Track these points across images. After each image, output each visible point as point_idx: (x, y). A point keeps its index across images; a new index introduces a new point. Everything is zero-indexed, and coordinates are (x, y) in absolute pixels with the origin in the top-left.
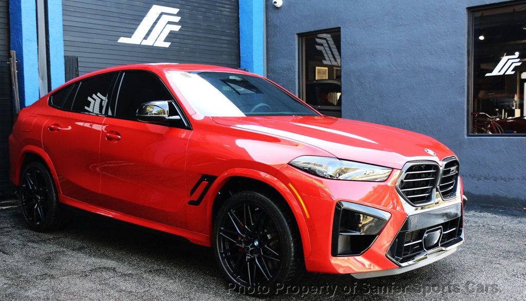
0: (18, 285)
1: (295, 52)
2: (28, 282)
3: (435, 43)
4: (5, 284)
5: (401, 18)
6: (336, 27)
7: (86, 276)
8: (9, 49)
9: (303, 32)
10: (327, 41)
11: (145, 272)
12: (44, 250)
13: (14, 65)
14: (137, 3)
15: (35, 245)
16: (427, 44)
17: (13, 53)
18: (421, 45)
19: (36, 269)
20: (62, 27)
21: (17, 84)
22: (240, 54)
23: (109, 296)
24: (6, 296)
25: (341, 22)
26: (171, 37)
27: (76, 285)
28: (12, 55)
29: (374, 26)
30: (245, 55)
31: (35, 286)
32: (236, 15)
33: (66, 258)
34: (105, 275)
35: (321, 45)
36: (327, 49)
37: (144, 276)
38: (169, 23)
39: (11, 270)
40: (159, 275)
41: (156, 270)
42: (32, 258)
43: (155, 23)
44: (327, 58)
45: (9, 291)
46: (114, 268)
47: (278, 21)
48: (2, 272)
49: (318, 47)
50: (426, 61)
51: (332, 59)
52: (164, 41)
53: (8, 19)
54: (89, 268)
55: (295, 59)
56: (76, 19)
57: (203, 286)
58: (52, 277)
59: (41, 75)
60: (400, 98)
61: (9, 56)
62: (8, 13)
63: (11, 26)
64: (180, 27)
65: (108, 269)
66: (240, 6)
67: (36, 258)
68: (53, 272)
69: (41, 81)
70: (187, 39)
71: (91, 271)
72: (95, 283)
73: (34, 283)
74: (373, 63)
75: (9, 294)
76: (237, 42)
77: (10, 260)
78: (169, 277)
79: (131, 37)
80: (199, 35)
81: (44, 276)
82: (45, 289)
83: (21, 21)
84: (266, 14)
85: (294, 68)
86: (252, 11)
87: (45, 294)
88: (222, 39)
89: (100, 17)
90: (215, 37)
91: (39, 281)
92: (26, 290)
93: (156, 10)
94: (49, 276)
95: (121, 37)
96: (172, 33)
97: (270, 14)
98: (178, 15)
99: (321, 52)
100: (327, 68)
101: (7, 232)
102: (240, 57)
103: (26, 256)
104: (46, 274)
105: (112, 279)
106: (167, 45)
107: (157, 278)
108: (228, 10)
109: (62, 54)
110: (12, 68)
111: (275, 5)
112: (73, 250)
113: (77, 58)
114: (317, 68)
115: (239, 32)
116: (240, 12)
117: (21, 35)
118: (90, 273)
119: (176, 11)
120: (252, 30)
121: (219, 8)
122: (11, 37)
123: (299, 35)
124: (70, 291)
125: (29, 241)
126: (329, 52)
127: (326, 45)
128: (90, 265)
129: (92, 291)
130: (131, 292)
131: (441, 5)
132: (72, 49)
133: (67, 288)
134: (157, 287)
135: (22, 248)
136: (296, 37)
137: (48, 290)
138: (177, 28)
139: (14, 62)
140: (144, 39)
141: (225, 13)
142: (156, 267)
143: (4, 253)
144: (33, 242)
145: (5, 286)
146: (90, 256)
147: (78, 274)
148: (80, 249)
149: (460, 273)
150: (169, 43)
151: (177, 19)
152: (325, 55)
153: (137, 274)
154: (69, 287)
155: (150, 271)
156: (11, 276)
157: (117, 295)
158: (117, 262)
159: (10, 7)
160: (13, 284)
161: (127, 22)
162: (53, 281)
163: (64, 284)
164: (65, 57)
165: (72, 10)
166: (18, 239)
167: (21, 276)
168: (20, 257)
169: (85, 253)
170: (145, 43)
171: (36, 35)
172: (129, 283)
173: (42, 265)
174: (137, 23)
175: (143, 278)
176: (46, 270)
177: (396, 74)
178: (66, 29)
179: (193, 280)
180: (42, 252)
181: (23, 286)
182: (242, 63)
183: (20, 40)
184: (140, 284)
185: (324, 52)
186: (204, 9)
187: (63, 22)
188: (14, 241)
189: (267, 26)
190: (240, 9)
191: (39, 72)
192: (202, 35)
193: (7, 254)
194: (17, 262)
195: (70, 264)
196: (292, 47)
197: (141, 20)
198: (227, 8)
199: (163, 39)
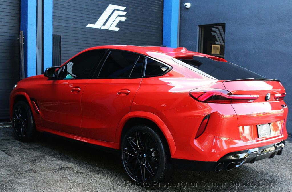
0: (15, 176)
1: (197, 37)
2: (21, 174)
3: (283, 37)
4: (8, 175)
5: (263, 19)
6: (223, 22)
7: (55, 172)
8: (19, 29)
9: (203, 24)
10: (219, 29)
11: (90, 172)
12: (32, 155)
13: (22, 40)
14: (100, 3)
15: (28, 151)
16: (278, 36)
17: (22, 32)
18: (274, 37)
19: (27, 167)
20: (52, 16)
21: (23, 51)
22: (162, 36)
23: (67, 185)
24: (7, 182)
25: (226, 20)
26: (120, 24)
27: (48, 177)
28: (21, 33)
29: (246, 23)
30: (166, 37)
31: (25, 177)
32: (161, 11)
33: (44, 160)
34: (67, 172)
35: (215, 32)
36: (219, 34)
37: (90, 174)
38: (119, 16)
39: (12, 166)
40: (98, 174)
41: (97, 171)
42: (25, 159)
43: (110, 16)
44: (218, 40)
45: (9, 179)
46: (73, 168)
47: (187, 17)
48: (6, 167)
49: (213, 33)
50: (277, 47)
51: (222, 41)
53: (20, 11)
54: (57, 167)
55: (196, 41)
56: (61, 12)
57: (123, 182)
58: (35, 172)
59: (38, 46)
60: (260, 69)
61: (19, 34)
62: (20, 7)
63: (21, 15)
64: (126, 18)
65: (68, 168)
66: (164, 7)
67: (27, 159)
68: (36, 169)
69: (38, 49)
70: (130, 26)
71: (59, 169)
72: (60, 177)
73: (24, 175)
74: (244, 46)
75: (9, 181)
76: (161, 28)
77: (12, 160)
78: (104, 175)
79: (94, 24)
80: (137, 24)
81: (31, 171)
82: (30, 179)
83: (27, 13)
84: (180, 12)
85: (195, 47)
86: (171, 10)
87: (30, 182)
88: (152, 27)
89: (76, 11)
90: (147, 25)
91: (27, 174)
92: (19, 179)
93: (111, 7)
94: (34, 171)
95: (88, 23)
96: (120, 22)
97: (183, 12)
98: (125, 11)
99: (214, 36)
100: (219, 46)
101: (12, 142)
102: (162, 38)
103: (21, 158)
104: (32, 170)
105: (70, 175)
106: (117, 29)
107: (97, 176)
108: (156, 8)
109: (51, 33)
110: (21, 42)
111: (187, 6)
112: (50, 155)
113: (61, 36)
114: (213, 45)
115: (163, 22)
116: (164, 10)
117: (27, 21)
118: (58, 170)
119: (123, 8)
120: (171, 21)
121: (151, 7)
122: (21, 22)
123: (200, 26)
124: (44, 181)
125: (24, 148)
126: (220, 37)
127: (218, 32)
128: (59, 165)
129: (57, 182)
130: (80, 183)
131: (287, 13)
132: (58, 30)
133: (43, 179)
134: (96, 181)
135: (20, 153)
136: (198, 27)
137: (32, 180)
138: (124, 19)
139: (22, 37)
141: (155, 10)
142: (97, 169)
143: (9, 155)
144: (27, 149)
145: (7, 176)
146: (59, 159)
147: (51, 171)
148: (54, 155)
149: (279, 183)
150: (119, 28)
151: (124, 13)
152: (217, 38)
153: (86, 173)
154: (44, 179)
155: (94, 171)
156: (11, 170)
157: (71, 185)
158: (75, 164)
159: (21, 4)
160: (12, 175)
161: (93, 14)
162: (35, 174)
163: (42, 176)
164: (54, 35)
166: (18, 147)
167: (17, 170)
168: (18, 158)
169: (57, 158)
170: (104, 28)
171: (36, 21)
172: (80, 178)
173: (30, 164)
174: (98, 15)
175: (89, 175)
176: (32, 168)
177: (258, 54)
178: (55, 18)
179: (118, 178)
180: (31, 156)
181: (18, 176)
182: (164, 42)
183: (26, 25)
184: (86, 179)
185: (216, 36)
186: (141, 8)
187: (53, 14)
188: (16, 148)
189: (180, 19)
190: (164, 8)
191: (37, 44)
192: (139, 24)
193: (11, 156)
194: (16, 161)
195: (46, 164)
196: (195, 34)
197: (101, 14)
198: (156, 7)
199: (115, 26)
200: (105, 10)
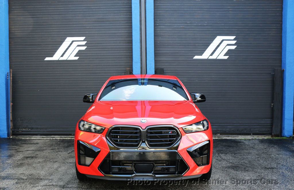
14: (207, 36)
26: (229, 53)
30: (283, 60)
38: (228, 45)
52: (224, 56)
64: (236, 46)
70: (241, 53)
86: (286, 31)
95: (195, 56)
98: (234, 40)
106: (226, 57)
113: (163, 69)
115: (282, 45)
120: (286, 43)
140: (210, 55)
141: (272, 34)
150: (228, 56)
151: (234, 42)
161: (199, 47)
165: (166, 45)
170: (211, 58)
174: (205, 47)
182: (282, 65)
197: (209, 46)
198: (273, 31)
199: (224, 55)
200: (212, 42)
